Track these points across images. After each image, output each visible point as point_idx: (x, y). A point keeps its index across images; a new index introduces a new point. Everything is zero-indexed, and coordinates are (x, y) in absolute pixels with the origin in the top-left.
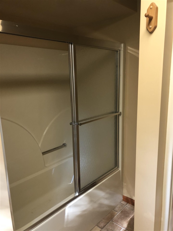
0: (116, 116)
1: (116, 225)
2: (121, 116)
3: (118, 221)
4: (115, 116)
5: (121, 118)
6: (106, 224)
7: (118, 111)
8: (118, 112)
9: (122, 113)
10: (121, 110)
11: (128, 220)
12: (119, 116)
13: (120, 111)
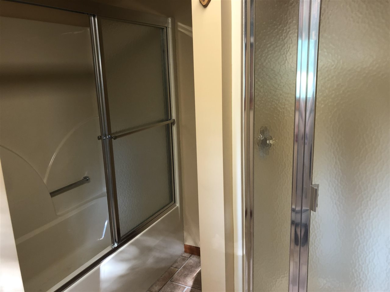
0: (168, 125)
1: (178, 285)
2: (175, 125)
3: (179, 280)
4: (166, 125)
5: (174, 128)
6: (162, 287)
7: (170, 118)
8: (170, 120)
9: (175, 120)
10: (174, 116)
11: (194, 276)
12: (172, 125)
13: (172, 119)
